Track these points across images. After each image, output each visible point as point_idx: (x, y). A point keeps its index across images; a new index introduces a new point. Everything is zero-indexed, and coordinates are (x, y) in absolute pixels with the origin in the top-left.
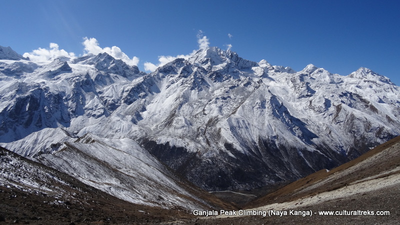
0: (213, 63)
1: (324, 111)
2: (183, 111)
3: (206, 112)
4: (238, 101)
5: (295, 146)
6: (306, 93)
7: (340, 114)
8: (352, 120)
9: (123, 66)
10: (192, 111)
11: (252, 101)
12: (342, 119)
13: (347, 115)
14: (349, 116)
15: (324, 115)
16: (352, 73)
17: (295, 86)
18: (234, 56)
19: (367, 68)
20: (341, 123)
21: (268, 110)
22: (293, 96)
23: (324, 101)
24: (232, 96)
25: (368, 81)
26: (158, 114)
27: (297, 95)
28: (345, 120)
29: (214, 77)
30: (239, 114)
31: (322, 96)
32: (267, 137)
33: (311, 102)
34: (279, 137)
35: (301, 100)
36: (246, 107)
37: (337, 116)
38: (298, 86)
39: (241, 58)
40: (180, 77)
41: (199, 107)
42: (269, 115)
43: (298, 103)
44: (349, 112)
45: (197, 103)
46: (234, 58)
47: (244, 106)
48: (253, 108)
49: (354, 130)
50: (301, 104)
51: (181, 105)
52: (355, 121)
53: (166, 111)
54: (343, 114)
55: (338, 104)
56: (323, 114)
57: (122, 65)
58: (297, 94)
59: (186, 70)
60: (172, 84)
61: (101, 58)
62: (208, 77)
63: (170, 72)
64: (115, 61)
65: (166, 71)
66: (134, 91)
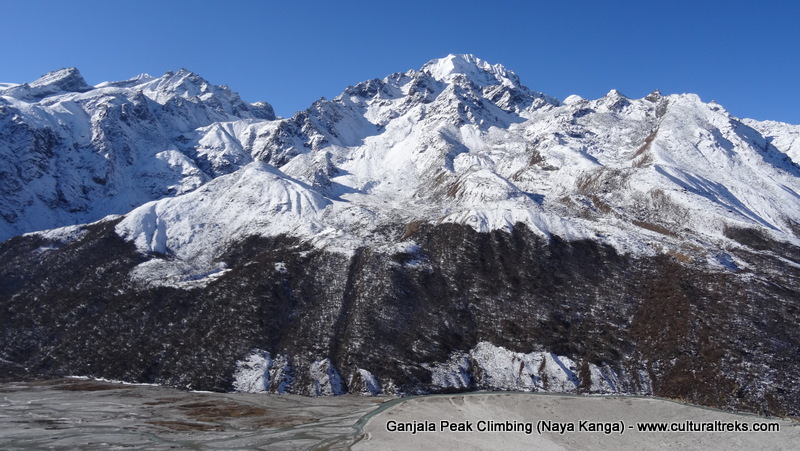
9: (232, 103)
11: (680, 132)
21: (745, 152)
29: (507, 99)
40: (409, 101)
47: (665, 143)
48: (696, 146)
51: (449, 157)
57: (230, 99)
59: (424, 86)
60: (392, 118)
61: (174, 81)
62: (490, 102)
63: (378, 95)
64: (211, 89)
65: (366, 93)
66: (289, 131)
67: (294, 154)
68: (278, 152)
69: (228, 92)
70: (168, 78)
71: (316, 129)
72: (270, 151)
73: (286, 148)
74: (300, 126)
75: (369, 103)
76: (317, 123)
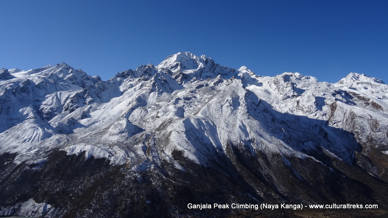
0: (184, 68)
1: (316, 111)
2: (133, 116)
3: (159, 115)
4: (205, 100)
5: (279, 152)
6: (292, 94)
7: (335, 114)
8: (352, 119)
9: (82, 77)
10: (145, 115)
11: (220, 99)
12: (339, 119)
13: (345, 114)
14: (347, 115)
15: (316, 115)
16: (342, 80)
17: (278, 88)
18: (210, 62)
19: (358, 73)
20: (339, 124)
21: (242, 109)
22: (276, 97)
23: (314, 100)
24: (198, 96)
25: (362, 83)
26: (102, 121)
27: (281, 97)
28: (343, 120)
29: (180, 78)
30: (202, 114)
31: (311, 95)
32: (239, 141)
33: (298, 102)
34: (255, 141)
35: (286, 102)
36: (213, 105)
37: (331, 116)
38: (281, 87)
39: (217, 65)
40: (139, 80)
41: (154, 110)
42: (243, 114)
43: (283, 105)
44: (347, 110)
45: (153, 106)
46: (209, 64)
47: (210, 104)
48: (222, 106)
49: (356, 130)
50: (286, 106)
51: (133, 109)
52: (356, 119)
53: (113, 118)
54: (339, 112)
55: (332, 103)
56: (314, 114)
57: (82, 75)
58: (282, 95)
59: (147, 73)
60: (129, 88)
61: (58, 69)
62: (174, 79)
63: (130, 77)
64: (74, 71)
65: (125, 76)
66: (80, 97)
67: (77, 107)
68: (71, 106)
69: (82, 72)
70: (57, 67)
71: (91, 95)
72: (69, 106)
73: (75, 104)
74: (85, 94)
75: (125, 80)
76: (93, 92)
